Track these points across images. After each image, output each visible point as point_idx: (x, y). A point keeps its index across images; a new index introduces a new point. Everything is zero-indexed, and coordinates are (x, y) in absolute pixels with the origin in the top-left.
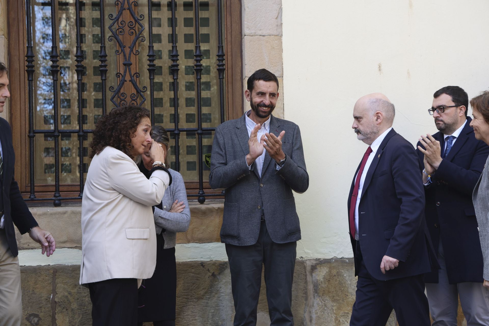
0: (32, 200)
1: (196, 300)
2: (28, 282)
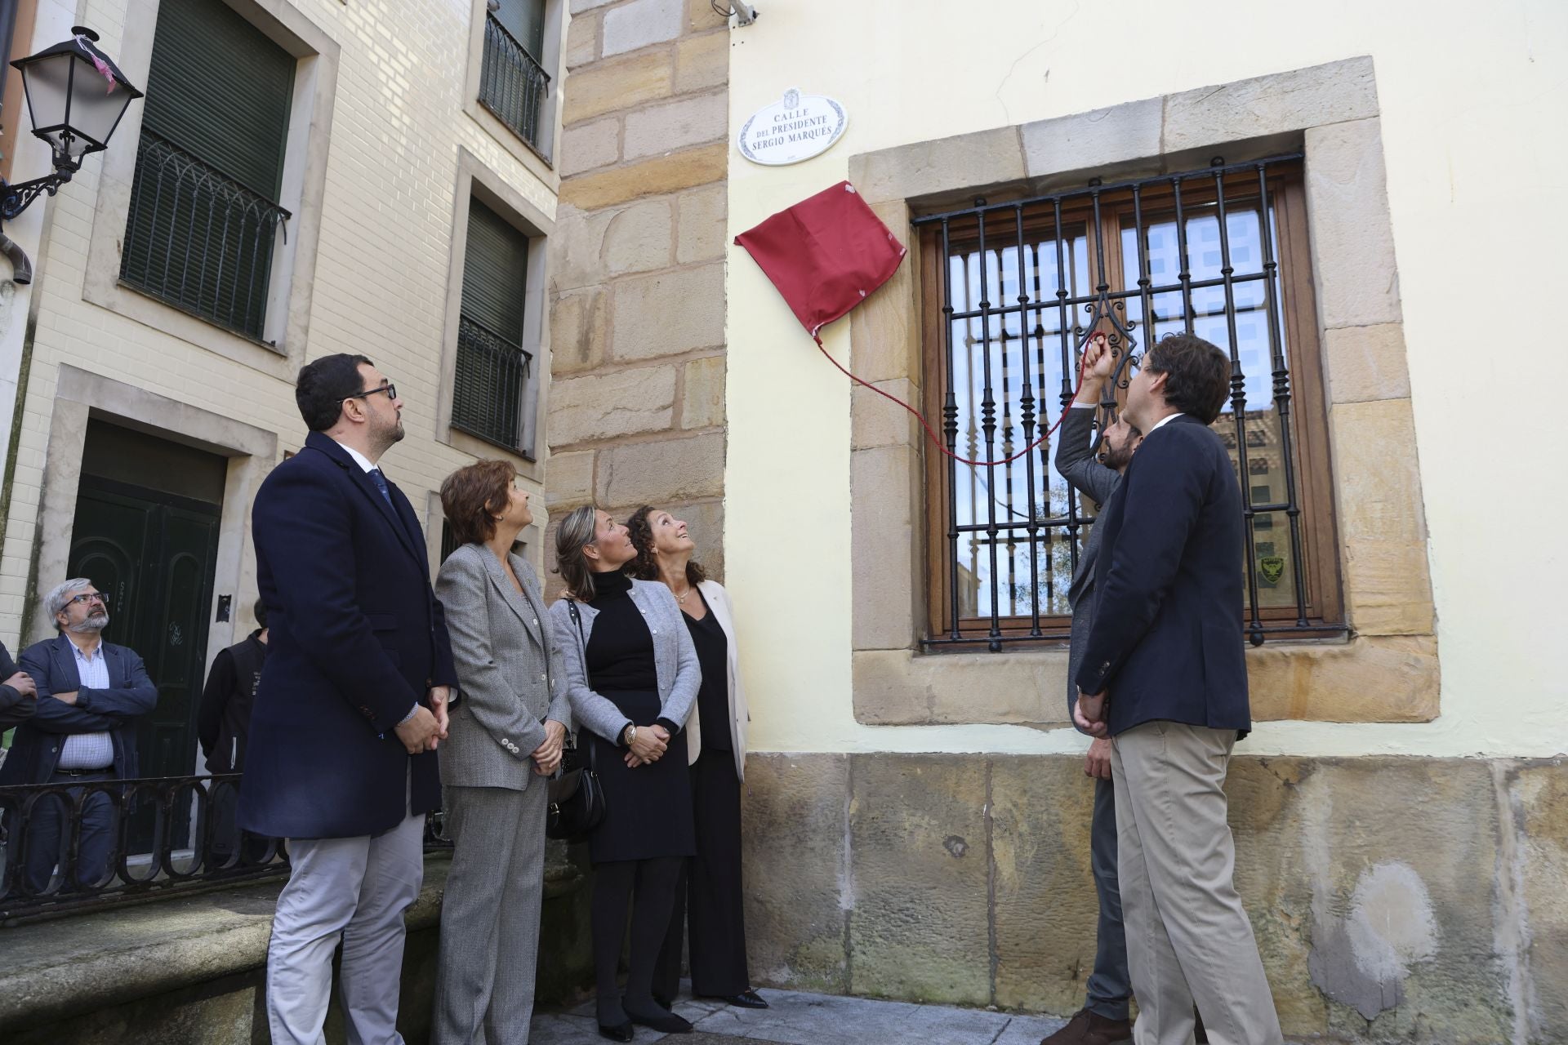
0: (955, 642)
1: (1255, 832)
2: (946, 780)
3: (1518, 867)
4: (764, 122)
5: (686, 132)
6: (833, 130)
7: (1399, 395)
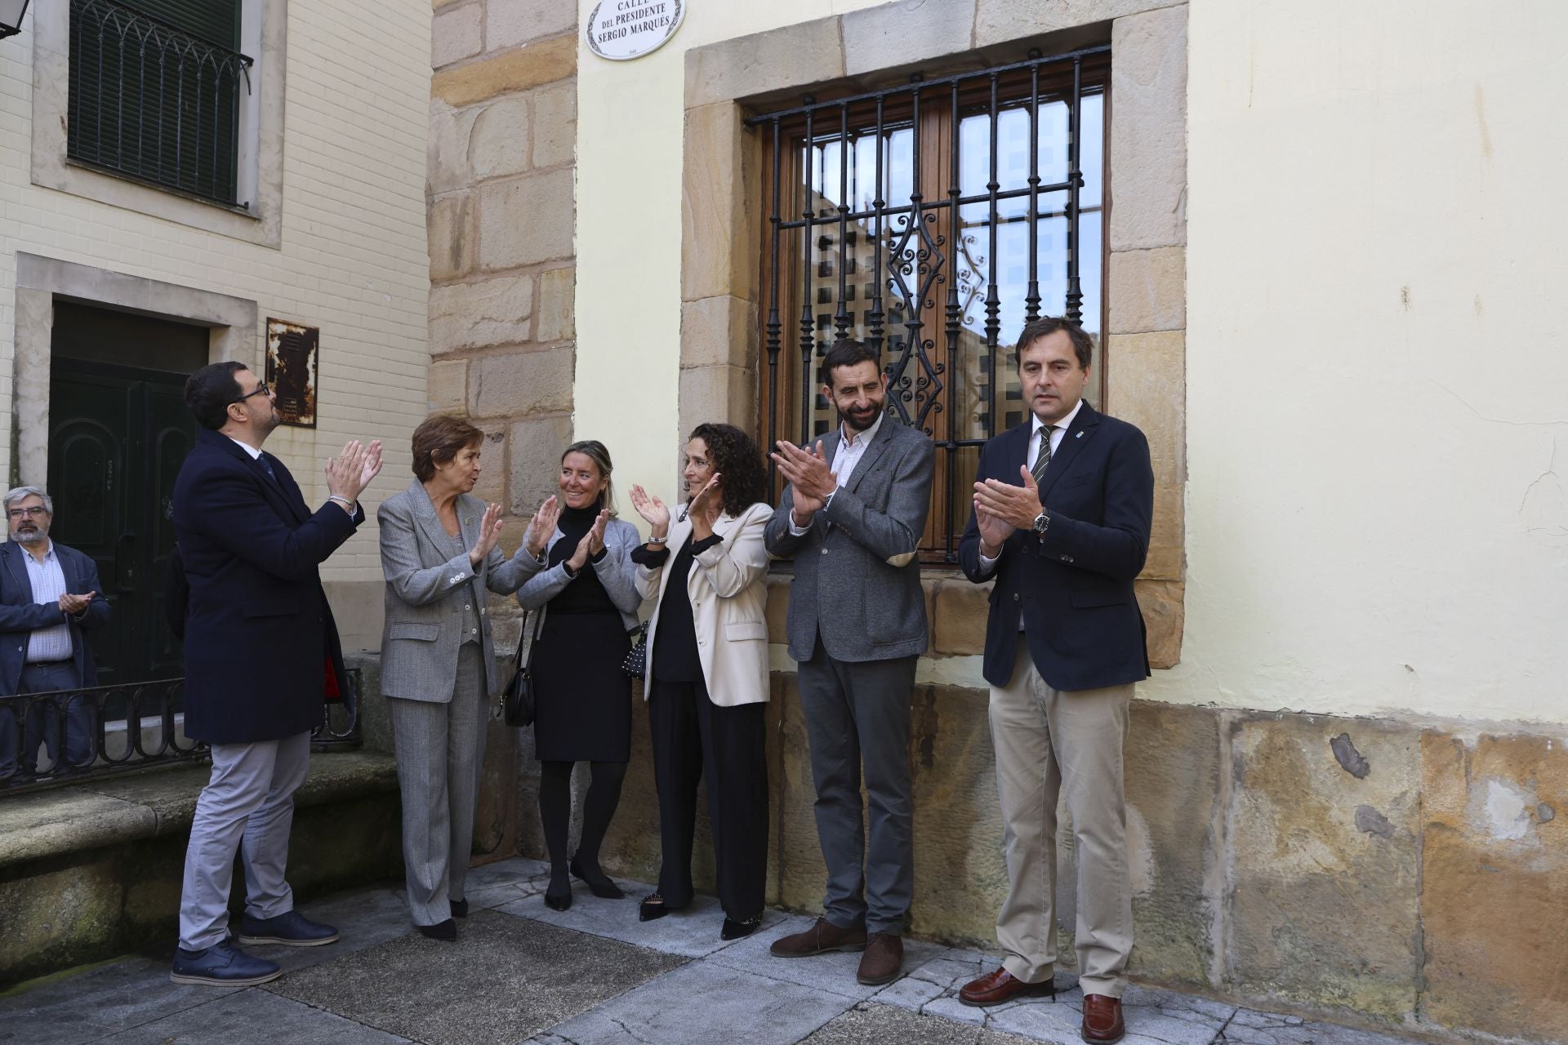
3: (1231, 816)
4: (609, 13)
5: (540, 21)
6: (671, 20)
7: (1173, 327)
